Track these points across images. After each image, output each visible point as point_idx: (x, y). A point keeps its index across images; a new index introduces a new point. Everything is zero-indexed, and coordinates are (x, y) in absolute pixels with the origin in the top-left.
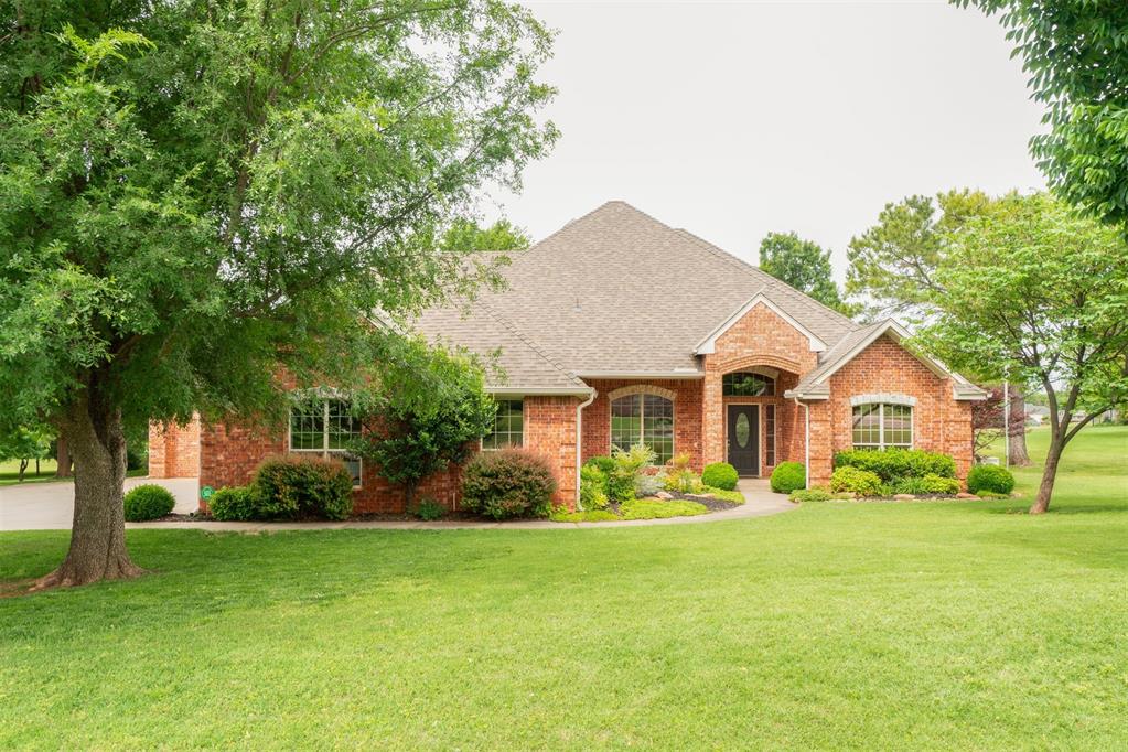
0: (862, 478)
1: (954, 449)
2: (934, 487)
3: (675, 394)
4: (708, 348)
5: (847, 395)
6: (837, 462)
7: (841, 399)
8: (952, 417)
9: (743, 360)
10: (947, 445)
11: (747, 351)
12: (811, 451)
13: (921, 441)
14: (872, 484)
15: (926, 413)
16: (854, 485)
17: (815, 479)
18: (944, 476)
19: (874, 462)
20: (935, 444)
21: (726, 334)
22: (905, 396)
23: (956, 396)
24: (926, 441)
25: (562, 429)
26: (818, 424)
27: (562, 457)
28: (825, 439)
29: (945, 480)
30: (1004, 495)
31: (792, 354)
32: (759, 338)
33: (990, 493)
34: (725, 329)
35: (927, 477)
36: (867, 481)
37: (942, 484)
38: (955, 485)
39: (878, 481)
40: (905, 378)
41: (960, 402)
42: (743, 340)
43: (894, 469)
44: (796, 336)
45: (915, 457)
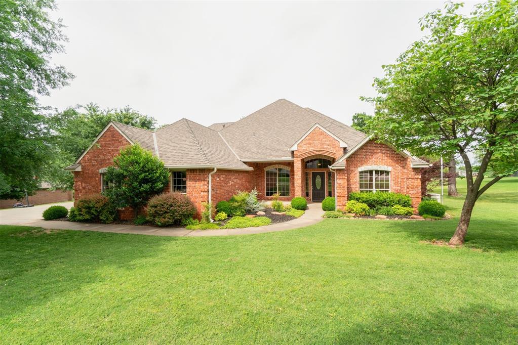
0: (359, 206)
1: (411, 192)
2: (398, 212)
3: (290, 168)
4: (294, 148)
5: (357, 167)
6: (349, 198)
7: (354, 169)
8: (410, 176)
9: (310, 152)
10: (408, 190)
11: (311, 149)
12: (337, 193)
13: (395, 188)
14: (364, 210)
15: (397, 174)
16: (355, 209)
17: (339, 205)
18: (404, 206)
19: (366, 199)
20: (402, 189)
21: (302, 141)
22: (386, 167)
23: (412, 166)
24: (397, 188)
25: (202, 184)
26: (341, 180)
27: (202, 197)
28: (344, 187)
29: (405, 208)
30: (438, 218)
31: (332, 149)
32: (316, 143)
33: (430, 216)
34: (302, 140)
35: (395, 206)
36: (361, 208)
37: (403, 210)
38: (410, 211)
39: (368, 208)
40: (386, 158)
41: (414, 169)
42: (310, 144)
43: (377, 203)
44: (334, 141)
45: (389, 196)
